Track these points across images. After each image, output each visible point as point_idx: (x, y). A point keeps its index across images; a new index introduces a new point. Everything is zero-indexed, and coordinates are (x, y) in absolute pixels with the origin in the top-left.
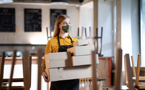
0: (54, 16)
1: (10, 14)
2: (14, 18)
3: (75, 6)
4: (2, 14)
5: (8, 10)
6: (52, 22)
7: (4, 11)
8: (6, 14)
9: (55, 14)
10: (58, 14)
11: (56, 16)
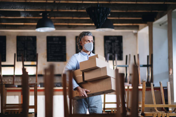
0: (108, 44)
1: (60, 43)
2: (65, 47)
3: (132, 32)
4: (52, 42)
5: (58, 39)
6: (106, 50)
7: (54, 39)
8: (57, 43)
9: (109, 41)
10: (113, 41)
11: (110, 44)
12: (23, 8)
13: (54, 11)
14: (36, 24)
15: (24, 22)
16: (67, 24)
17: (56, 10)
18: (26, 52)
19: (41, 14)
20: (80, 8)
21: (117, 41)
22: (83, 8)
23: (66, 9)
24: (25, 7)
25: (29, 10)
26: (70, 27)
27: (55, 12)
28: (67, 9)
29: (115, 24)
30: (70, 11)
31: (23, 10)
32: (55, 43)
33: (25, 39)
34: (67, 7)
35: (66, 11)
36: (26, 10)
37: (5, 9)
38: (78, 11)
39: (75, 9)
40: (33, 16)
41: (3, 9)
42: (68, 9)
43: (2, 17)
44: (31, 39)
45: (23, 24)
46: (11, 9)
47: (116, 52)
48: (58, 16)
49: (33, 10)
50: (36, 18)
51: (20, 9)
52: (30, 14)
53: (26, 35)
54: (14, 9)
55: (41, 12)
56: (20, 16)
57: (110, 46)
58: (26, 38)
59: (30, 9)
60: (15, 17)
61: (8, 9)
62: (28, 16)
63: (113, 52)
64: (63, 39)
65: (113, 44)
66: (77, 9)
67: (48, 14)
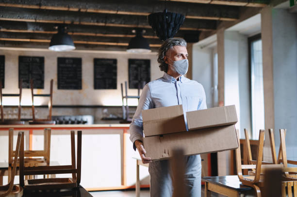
0: (133, 69)
1: (74, 66)
2: (80, 71)
4: (64, 65)
5: (72, 61)
7: (67, 61)
8: (70, 66)
9: (134, 66)
10: (140, 65)
11: (136, 69)
12: (33, 18)
13: (75, 23)
14: (49, 41)
15: (30, 38)
16: (85, 42)
17: (78, 23)
18: (30, 77)
19: (57, 28)
20: (109, 21)
21: (144, 66)
22: (113, 21)
23: (90, 22)
24: (36, 17)
25: (41, 21)
26: (87, 47)
27: (76, 25)
28: (92, 21)
29: (151, 45)
30: (96, 24)
31: (34, 21)
32: (68, 66)
33: (29, 60)
34: (92, 19)
35: (92, 24)
36: (38, 21)
37: (9, 18)
38: (107, 25)
39: (102, 22)
40: (45, 30)
41: (5, 18)
42: (94, 22)
43: (2, 30)
44: (38, 60)
45: (28, 40)
46: (17, 18)
47: (144, 79)
48: (76, 32)
49: (47, 22)
50: (49, 32)
51: (30, 19)
52: (40, 27)
53: (31, 55)
54: (21, 18)
55: (56, 24)
56: (27, 29)
57: (135, 72)
58: (31, 59)
59: (43, 20)
60: (20, 30)
61: (13, 18)
62: (37, 30)
63: (139, 79)
64: (78, 62)
65: (139, 69)
66: (106, 23)
67: (66, 28)
